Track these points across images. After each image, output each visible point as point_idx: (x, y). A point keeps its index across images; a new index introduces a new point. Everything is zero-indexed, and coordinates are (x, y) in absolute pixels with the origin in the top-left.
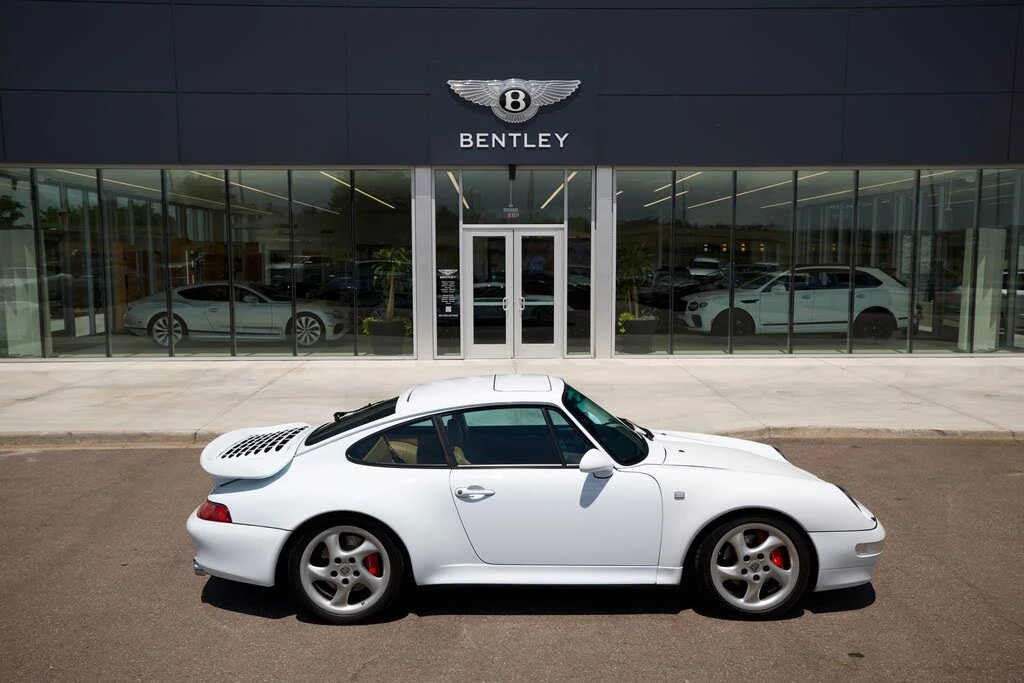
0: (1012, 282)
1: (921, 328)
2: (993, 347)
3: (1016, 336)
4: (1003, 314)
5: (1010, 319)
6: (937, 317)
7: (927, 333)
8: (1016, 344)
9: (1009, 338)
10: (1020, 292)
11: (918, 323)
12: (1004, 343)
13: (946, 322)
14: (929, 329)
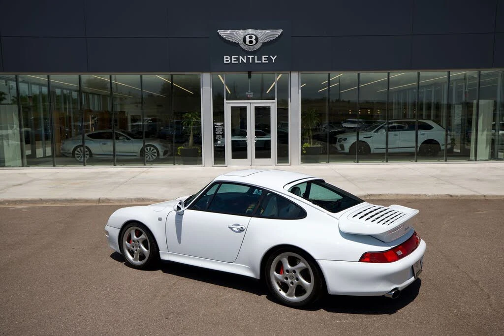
0: (497, 127)
1: (455, 150)
2: (487, 158)
3: (499, 153)
4: (493, 141)
5: (496, 146)
6: (462, 145)
7: (458, 153)
8: (499, 157)
9: (496, 154)
10: (501, 132)
11: (452, 149)
12: (493, 156)
13: (467, 147)
14: (459, 151)
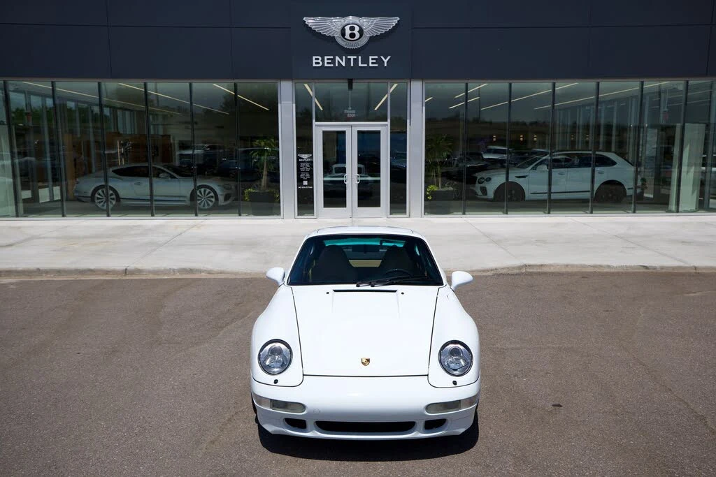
0: (709, 161)
1: (645, 195)
2: (694, 208)
3: (711, 200)
4: (702, 183)
5: (707, 188)
6: (657, 187)
7: (648, 199)
8: (711, 206)
9: (706, 201)
10: (714, 169)
11: (642, 193)
12: (702, 206)
13: (663, 191)
14: (652, 196)
